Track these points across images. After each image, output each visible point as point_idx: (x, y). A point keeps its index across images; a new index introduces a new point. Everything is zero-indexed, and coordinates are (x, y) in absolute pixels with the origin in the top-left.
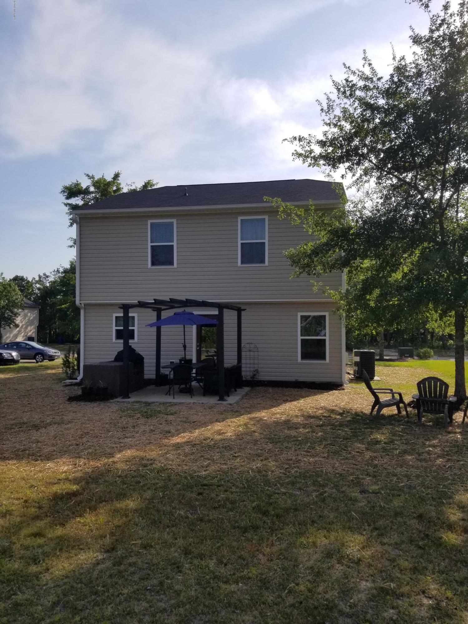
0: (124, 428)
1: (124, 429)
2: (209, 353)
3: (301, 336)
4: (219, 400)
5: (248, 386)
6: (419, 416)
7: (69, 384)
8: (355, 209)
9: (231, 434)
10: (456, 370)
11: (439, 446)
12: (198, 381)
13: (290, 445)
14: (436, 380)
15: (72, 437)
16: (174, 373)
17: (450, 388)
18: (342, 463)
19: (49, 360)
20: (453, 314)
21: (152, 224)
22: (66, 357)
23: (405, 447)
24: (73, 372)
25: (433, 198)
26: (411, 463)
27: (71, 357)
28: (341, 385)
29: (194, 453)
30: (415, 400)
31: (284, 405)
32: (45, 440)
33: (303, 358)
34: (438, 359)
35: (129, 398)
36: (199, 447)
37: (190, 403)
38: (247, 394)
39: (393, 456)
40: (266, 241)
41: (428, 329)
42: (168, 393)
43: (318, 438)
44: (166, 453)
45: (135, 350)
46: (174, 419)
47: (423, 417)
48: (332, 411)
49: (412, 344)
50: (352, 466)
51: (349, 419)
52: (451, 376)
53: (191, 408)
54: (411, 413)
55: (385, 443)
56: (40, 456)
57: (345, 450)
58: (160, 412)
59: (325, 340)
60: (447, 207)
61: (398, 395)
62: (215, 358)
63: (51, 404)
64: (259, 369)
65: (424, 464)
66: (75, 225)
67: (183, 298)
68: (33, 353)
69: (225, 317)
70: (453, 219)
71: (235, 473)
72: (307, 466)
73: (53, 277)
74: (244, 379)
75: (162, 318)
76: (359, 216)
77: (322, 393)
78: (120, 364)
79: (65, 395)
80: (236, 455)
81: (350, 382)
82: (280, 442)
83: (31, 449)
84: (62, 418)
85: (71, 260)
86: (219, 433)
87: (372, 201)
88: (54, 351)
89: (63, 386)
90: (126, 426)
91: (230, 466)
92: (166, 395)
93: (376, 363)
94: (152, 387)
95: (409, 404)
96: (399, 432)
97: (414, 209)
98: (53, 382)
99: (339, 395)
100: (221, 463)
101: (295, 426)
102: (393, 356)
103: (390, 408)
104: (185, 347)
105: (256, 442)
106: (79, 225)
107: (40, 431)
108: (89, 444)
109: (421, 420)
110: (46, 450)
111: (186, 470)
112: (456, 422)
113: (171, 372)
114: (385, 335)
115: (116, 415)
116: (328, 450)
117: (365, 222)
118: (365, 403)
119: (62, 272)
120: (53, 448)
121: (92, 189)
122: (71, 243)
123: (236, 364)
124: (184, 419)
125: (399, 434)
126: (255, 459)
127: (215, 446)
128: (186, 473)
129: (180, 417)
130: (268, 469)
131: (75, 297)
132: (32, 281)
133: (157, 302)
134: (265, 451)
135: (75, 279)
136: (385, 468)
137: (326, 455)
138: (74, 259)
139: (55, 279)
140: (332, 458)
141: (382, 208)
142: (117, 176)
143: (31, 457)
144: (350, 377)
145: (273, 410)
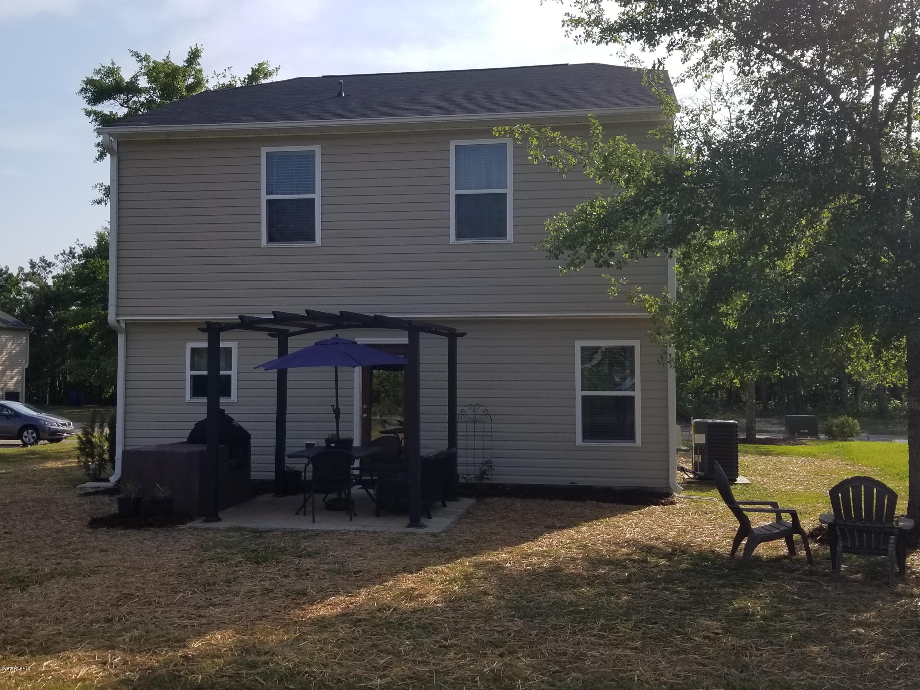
0: (208, 586)
1: (208, 588)
2: (386, 425)
3: (582, 390)
4: (409, 526)
5: (470, 496)
6: (834, 560)
7: (91, 490)
8: (694, 126)
9: (435, 598)
10: (911, 462)
11: (878, 623)
12: (366, 485)
13: (561, 622)
14: (869, 482)
15: (98, 604)
16: (314, 468)
17: (899, 501)
18: (672, 661)
19: (48, 440)
20: (903, 345)
21: (269, 155)
22: (86, 433)
23: (806, 626)
24: (102, 465)
25: (859, 102)
26: (819, 660)
27: (96, 434)
28: (668, 494)
29: (356, 639)
30: (825, 526)
31: (547, 536)
32: (41, 611)
33: (585, 436)
34: (868, 439)
35: (218, 520)
36: (367, 626)
37: (347, 532)
38: (467, 514)
39: (782, 646)
40: (509, 191)
41: (850, 376)
42: (301, 511)
43: (621, 608)
44: (297, 639)
45: (232, 420)
46: (314, 565)
47: (844, 561)
48: (650, 549)
49: (814, 407)
50: (695, 667)
51: (684, 566)
52: (898, 474)
53: (350, 542)
54: (818, 554)
55: (764, 618)
56: (28, 645)
57: (679, 633)
58: (283, 551)
59: (632, 398)
60: (887, 120)
61: (788, 515)
62: (401, 436)
63: (53, 534)
64: (493, 460)
65: (848, 662)
66: (108, 157)
67: (335, 310)
68: (17, 425)
69: (422, 351)
70: (901, 144)
71: (446, 683)
72: (599, 667)
73: (61, 265)
74: (462, 481)
75: (290, 351)
76: (702, 139)
77: (627, 511)
78: (201, 448)
79: (84, 515)
80: (447, 643)
81: (685, 489)
82: (541, 615)
83: (9, 631)
84: (77, 563)
85: (100, 229)
86: (409, 595)
87: (729, 108)
88: (60, 421)
89: (80, 495)
90: (211, 581)
91: (434, 668)
92: (297, 514)
93: (740, 447)
94: (267, 497)
95: (813, 535)
96: (794, 594)
97: (819, 124)
98: (58, 486)
99: (663, 515)
100: (414, 661)
101: (571, 582)
102: (774, 432)
103: (771, 544)
104: (337, 412)
105: (488, 615)
106: (115, 158)
107: (30, 590)
108: (133, 619)
109: (840, 568)
110: (42, 633)
111: (340, 675)
112: (913, 573)
113: (306, 465)
114: (758, 389)
115: (191, 557)
116: (643, 633)
117: (715, 153)
118: (720, 532)
119: (80, 257)
120: (56, 627)
121: (143, 82)
122: (100, 195)
123: (445, 450)
124: (336, 566)
125: (793, 599)
126: (489, 652)
127: (401, 624)
128: (340, 681)
129: (327, 561)
130: (515, 674)
131: (106, 308)
132: (18, 275)
133: (279, 318)
134: (509, 635)
135: (107, 271)
136: (765, 672)
137: (638, 643)
138: (106, 228)
139: (64, 269)
140: (653, 651)
141: (752, 122)
142: (194, 55)
143: (9, 647)
144: (686, 477)
145: (525, 546)
